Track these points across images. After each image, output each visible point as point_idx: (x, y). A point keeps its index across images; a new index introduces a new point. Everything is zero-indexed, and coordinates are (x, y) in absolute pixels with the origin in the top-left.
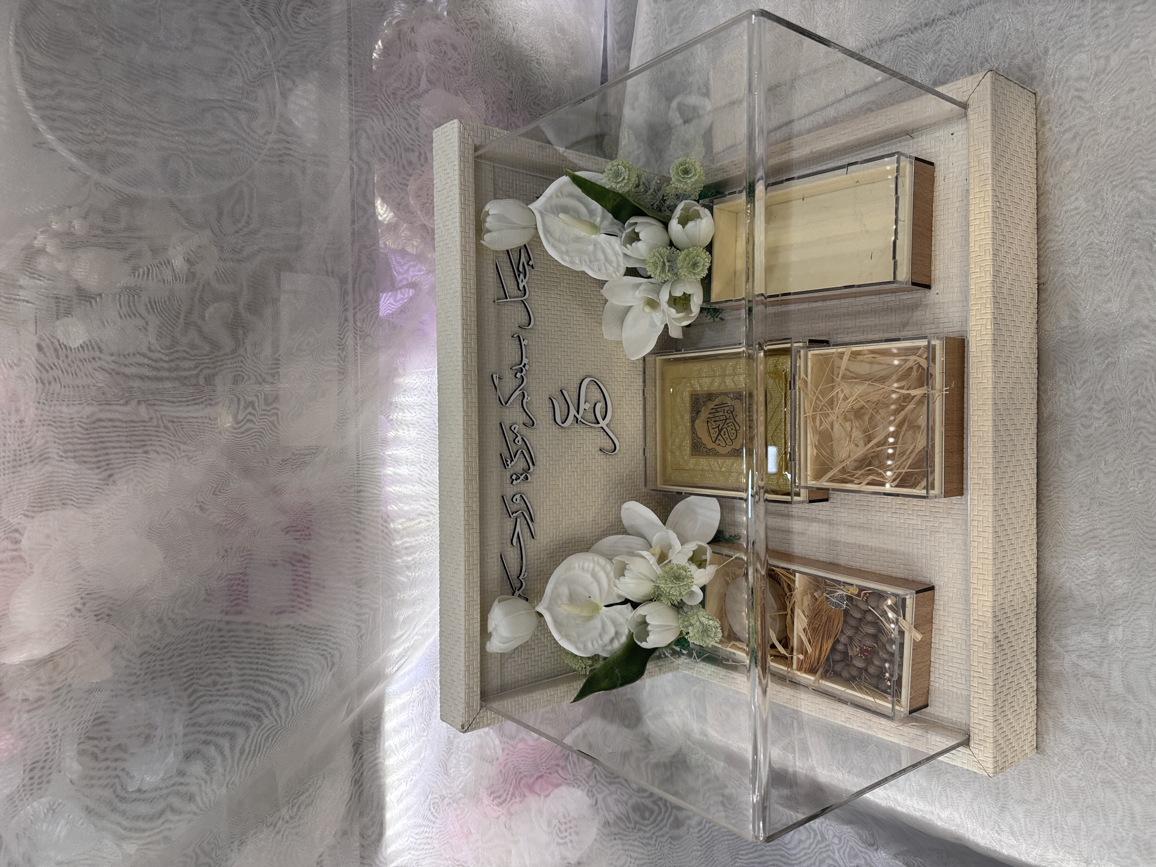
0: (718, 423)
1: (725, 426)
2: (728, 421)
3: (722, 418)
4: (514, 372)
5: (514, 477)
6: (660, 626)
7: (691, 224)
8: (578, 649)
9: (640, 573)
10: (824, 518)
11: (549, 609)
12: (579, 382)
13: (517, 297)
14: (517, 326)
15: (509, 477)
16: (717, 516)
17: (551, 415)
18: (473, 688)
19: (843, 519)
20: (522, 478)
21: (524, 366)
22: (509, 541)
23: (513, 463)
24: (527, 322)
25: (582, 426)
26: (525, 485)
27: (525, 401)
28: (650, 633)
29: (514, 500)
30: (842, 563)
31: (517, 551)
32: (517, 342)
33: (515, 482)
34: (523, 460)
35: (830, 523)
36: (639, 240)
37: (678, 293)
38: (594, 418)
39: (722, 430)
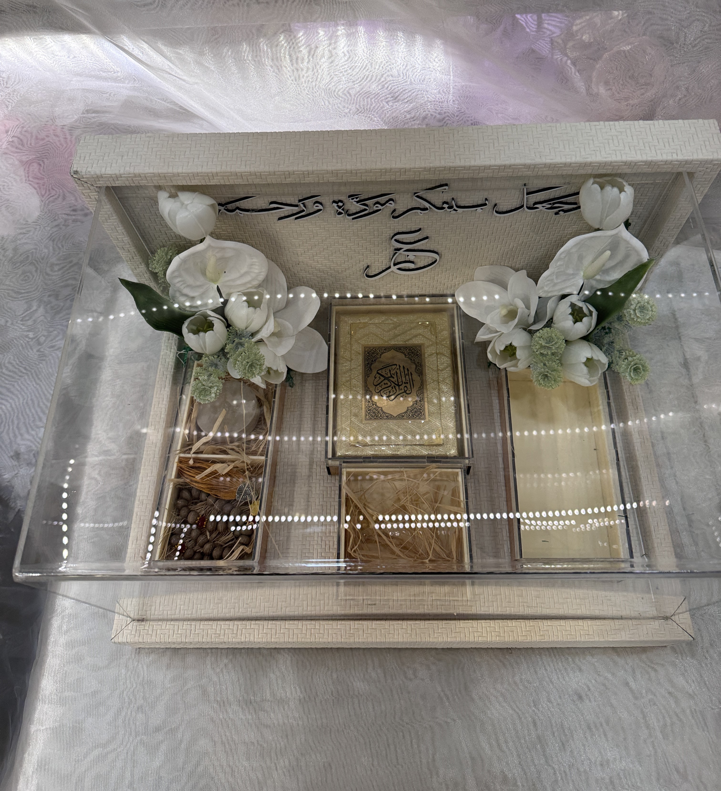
0: (395, 376)
1: (393, 385)
2: (397, 387)
3: (400, 380)
4: (449, 201)
5: (340, 204)
6: (204, 343)
7: (585, 369)
8: (173, 272)
9: (252, 320)
10: (314, 470)
11: (209, 247)
12: (436, 250)
13: (527, 201)
14: (497, 202)
15: (340, 198)
16: (310, 371)
17: (404, 230)
18: (118, 180)
19: (313, 489)
20: (340, 210)
21: (455, 210)
22: (274, 199)
23: (355, 203)
24: (500, 210)
25: (392, 253)
26: (333, 212)
27: (419, 211)
28: (197, 335)
29: (317, 205)
30: (276, 489)
31: (265, 206)
32: (480, 202)
33: (335, 205)
34: (358, 210)
35: (310, 476)
36: (575, 323)
37: (519, 353)
38: (399, 261)
39: (389, 380)
